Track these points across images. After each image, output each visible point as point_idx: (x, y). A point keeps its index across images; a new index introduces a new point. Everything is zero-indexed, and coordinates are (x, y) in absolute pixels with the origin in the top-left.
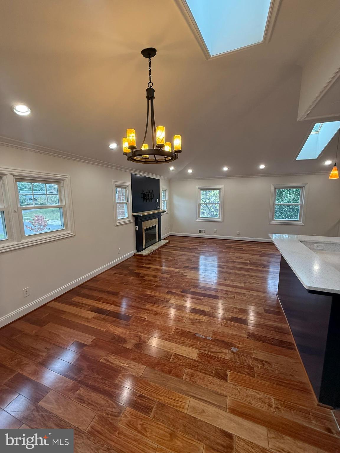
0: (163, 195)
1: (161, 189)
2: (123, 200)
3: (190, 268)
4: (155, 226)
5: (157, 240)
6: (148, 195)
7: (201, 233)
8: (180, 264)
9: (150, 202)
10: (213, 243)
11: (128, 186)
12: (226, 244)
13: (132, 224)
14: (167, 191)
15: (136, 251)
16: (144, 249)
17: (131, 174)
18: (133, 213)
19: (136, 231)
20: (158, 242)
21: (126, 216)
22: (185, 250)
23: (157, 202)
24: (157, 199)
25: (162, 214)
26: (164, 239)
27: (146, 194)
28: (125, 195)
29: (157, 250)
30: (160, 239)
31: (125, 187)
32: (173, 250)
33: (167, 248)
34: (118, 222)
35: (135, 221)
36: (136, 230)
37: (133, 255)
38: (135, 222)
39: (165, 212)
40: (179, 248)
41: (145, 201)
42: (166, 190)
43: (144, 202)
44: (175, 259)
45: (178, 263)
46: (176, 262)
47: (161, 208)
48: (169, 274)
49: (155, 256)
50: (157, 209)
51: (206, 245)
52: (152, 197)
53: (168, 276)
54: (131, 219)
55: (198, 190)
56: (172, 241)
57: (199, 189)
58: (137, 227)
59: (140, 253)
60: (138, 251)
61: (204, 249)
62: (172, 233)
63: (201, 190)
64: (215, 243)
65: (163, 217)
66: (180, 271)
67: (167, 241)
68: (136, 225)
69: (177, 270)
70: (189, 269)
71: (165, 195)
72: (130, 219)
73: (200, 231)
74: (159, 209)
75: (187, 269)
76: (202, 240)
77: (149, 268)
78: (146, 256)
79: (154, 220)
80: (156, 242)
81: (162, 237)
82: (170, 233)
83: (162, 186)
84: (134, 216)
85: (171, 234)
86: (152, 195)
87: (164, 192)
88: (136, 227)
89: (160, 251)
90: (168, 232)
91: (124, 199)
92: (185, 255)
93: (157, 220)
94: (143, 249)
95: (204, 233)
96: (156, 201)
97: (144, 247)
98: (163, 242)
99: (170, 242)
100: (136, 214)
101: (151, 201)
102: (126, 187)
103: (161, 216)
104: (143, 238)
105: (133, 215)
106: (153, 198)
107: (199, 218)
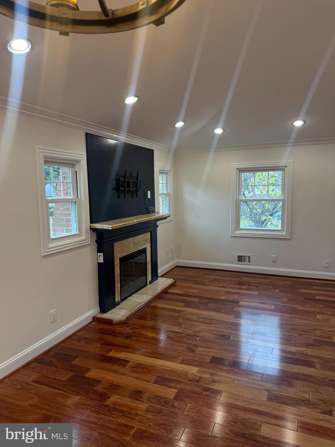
0: (163, 184)
1: (158, 171)
2: (67, 194)
3: (227, 363)
4: (145, 250)
5: (149, 278)
6: (128, 183)
7: (243, 263)
8: (200, 349)
9: (132, 197)
10: (271, 287)
11: (78, 161)
12: (302, 291)
13: (88, 249)
14: (171, 173)
15: (98, 309)
16: (119, 304)
17: (86, 133)
18: (91, 222)
19: (99, 264)
20: (150, 283)
21: (74, 232)
22: (210, 305)
23: (149, 197)
24: (149, 192)
25: (159, 223)
26: (162, 276)
27: (122, 181)
28: (73, 183)
29: (148, 304)
30: (155, 275)
31: (72, 164)
32: (183, 304)
33: (169, 300)
34: (51, 245)
35: (97, 241)
36: (99, 261)
37: (90, 320)
38: (96, 244)
39: (166, 218)
40: (197, 300)
41: (122, 196)
42: (167, 173)
43: (119, 198)
44: (189, 332)
45: (196, 346)
46: (189, 342)
47: (156, 210)
48: (173, 385)
49: (142, 322)
50: (149, 212)
51: (256, 293)
52: (136, 187)
53: (170, 393)
54: (86, 237)
55: (234, 172)
56: (180, 280)
57: (237, 169)
58: (102, 254)
59: (107, 316)
60: (103, 310)
61: (253, 304)
62: (181, 261)
63: (241, 170)
64: (275, 287)
65: (162, 230)
66: (203, 376)
67: (170, 281)
68: (99, 251)
69: (193, 370)
70: (225, 368)
71: (167, 184)
72: (84, 237)
73: (240, 259)
74: (154, 211)
75: (220, 366)
76: (245, 279)
77: (123, 362)
78: (121, 323)
79: (141, 237)
80: (146, 285)
81: (161, 270)
82: (176, 261)
83: (159, 164)
84: (93, 230)
85: (178, 262)
86: (136, 183)
87: (163, 177)
88: (99, 254)
89: (155, 308)
90: (173, 260)
91: (70, 191)
92: (210, 321)
93: (148, 235)
94: (114, 305)
95: (249, 261)
96: (147, 196)
97: (117, 298)
98: (162, 283)
99: (178, 283)
100: (98, 226)
101: (135, 195)
102: (74, 164)
103: (158, 226)
104: (116, 279)
105: (91, 229)
106: (139, 189)
107: (239, 231)
